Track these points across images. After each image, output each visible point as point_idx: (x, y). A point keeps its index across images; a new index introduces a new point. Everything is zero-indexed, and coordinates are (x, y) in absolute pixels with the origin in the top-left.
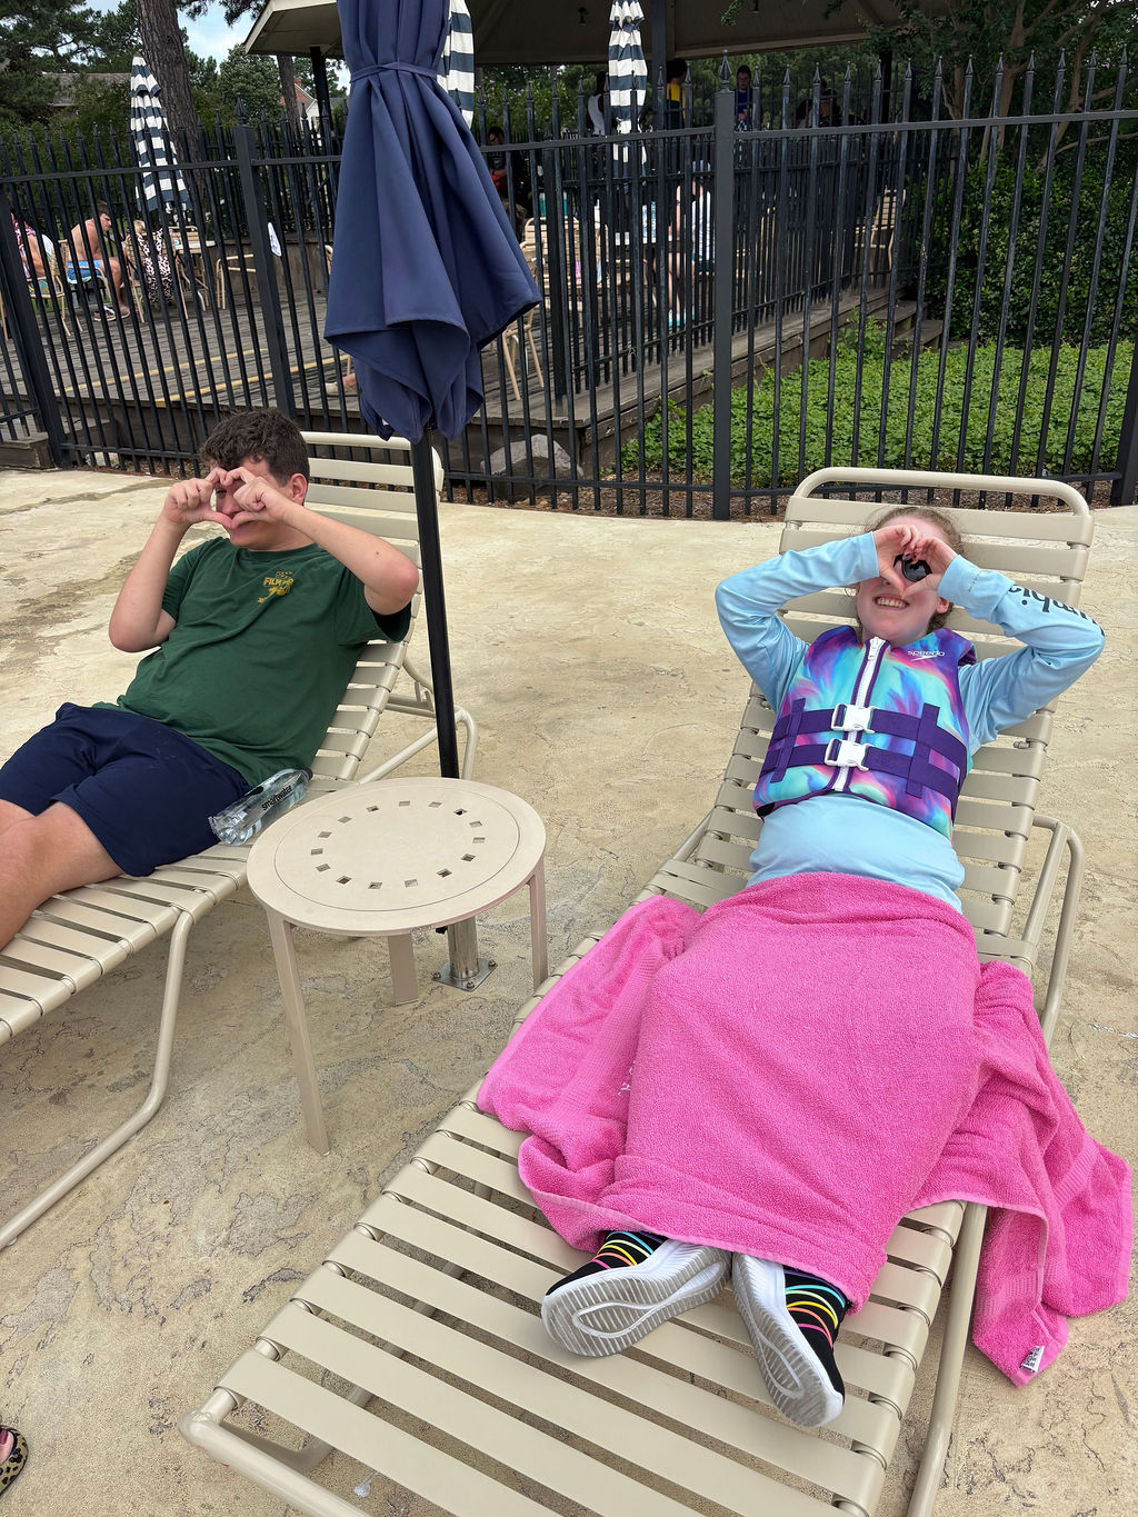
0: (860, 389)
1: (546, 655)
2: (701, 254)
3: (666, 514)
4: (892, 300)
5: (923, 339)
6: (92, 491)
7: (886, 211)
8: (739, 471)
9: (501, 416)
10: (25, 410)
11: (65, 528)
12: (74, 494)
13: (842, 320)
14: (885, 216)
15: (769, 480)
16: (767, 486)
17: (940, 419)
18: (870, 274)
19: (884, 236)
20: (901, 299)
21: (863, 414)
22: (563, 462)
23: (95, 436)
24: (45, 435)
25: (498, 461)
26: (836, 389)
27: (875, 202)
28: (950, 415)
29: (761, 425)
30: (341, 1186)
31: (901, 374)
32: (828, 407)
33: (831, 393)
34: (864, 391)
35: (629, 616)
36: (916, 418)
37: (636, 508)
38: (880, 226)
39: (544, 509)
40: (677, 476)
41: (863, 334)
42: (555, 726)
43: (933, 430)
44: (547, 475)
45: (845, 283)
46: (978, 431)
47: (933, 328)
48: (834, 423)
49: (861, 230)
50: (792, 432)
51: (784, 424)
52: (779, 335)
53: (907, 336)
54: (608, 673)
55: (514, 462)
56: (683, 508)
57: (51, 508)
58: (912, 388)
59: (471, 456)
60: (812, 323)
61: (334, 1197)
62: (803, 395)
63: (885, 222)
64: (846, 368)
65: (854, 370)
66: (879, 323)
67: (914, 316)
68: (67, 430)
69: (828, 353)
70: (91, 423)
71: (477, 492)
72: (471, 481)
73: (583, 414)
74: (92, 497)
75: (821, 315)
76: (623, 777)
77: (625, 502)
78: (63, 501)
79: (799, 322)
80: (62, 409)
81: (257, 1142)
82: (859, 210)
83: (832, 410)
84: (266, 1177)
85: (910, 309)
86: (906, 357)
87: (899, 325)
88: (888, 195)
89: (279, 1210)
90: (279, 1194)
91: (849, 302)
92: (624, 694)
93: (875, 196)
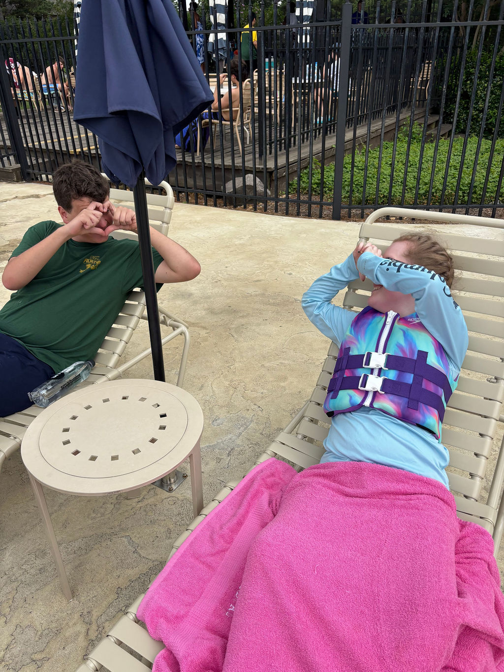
0: (408, 157)
1: (240, 289)
2: (335, 88)
3: (309, 216)
4: (427, 113)
5: (441, 134)
6: (37, 193)
7: (426, 71)
8: (347, 195)
9: (231, 164)
10: (9, 153)
11: (21, 211)
12: (29, 195)
13: (401, 123)
14: (425, 73)
15: (361, 201)
16: (360, 203)
17: (447, 173)
18: (417, 101)
19: (424, 83)
20: (431, 113)
21: (409, 169)
22: (260, 188)
23: (42, 167)
24: (19, 165)
25: (229, 186)
26: (397, 156)
27: (421, 66)
28: (452, 171)
29: (359, 173)
30: (75, 624)
31: (429, 151)
32: (392, 165)
33: (393, 158)
34: (410, 158)
35: (285, 269)
36: (435, 172)
37: (295, 212)
38: (423, 78)
39: (250, 211)
40: (317, 197)
41: (412, 130)
42: (240, 329)
43: (443, 178)
44: (253, 194)
45: (404, 105)
46: (466, 180)
47: (446, 128)
48: (395, 173)
49: (413, 80)
50: (374, 177)
51: (370, 173)
52: (369, 129)
53: (433, 131)
54: (271, 300)
55: (237, 187)
56: (318, 213)
57: (16, 201)
58: (434, 157)
59: (216, 183)
60: (386, 124)
61: (69, 633)
62: (380, 159)
63: (425, 76)
64: (402, 146)
65: (406, 147)
66: (420, 125)
67: (437, 122)
68: (29, 164)
69: (393, 139)
70: (40, 161)
71: (219, 201)
72: (216, 196)
73: (271, 165)
74: (37, 196)
75: (392, 120)
76: (271, 361)
77: (290, 209)
78: (23, 198)
79: (379, 123)
80: (27, 154)
81: (33, 589)
82: (412, 70)
83: (394, 167)
84: (33, 614)
85: (436, 118)
86: (432, 142)
87: (429, 126)
88: (427, 63)
89: (37, 639)
90: (39, 627)
91: (405, 114)
92: (277, 313)
93: (421, 64)
